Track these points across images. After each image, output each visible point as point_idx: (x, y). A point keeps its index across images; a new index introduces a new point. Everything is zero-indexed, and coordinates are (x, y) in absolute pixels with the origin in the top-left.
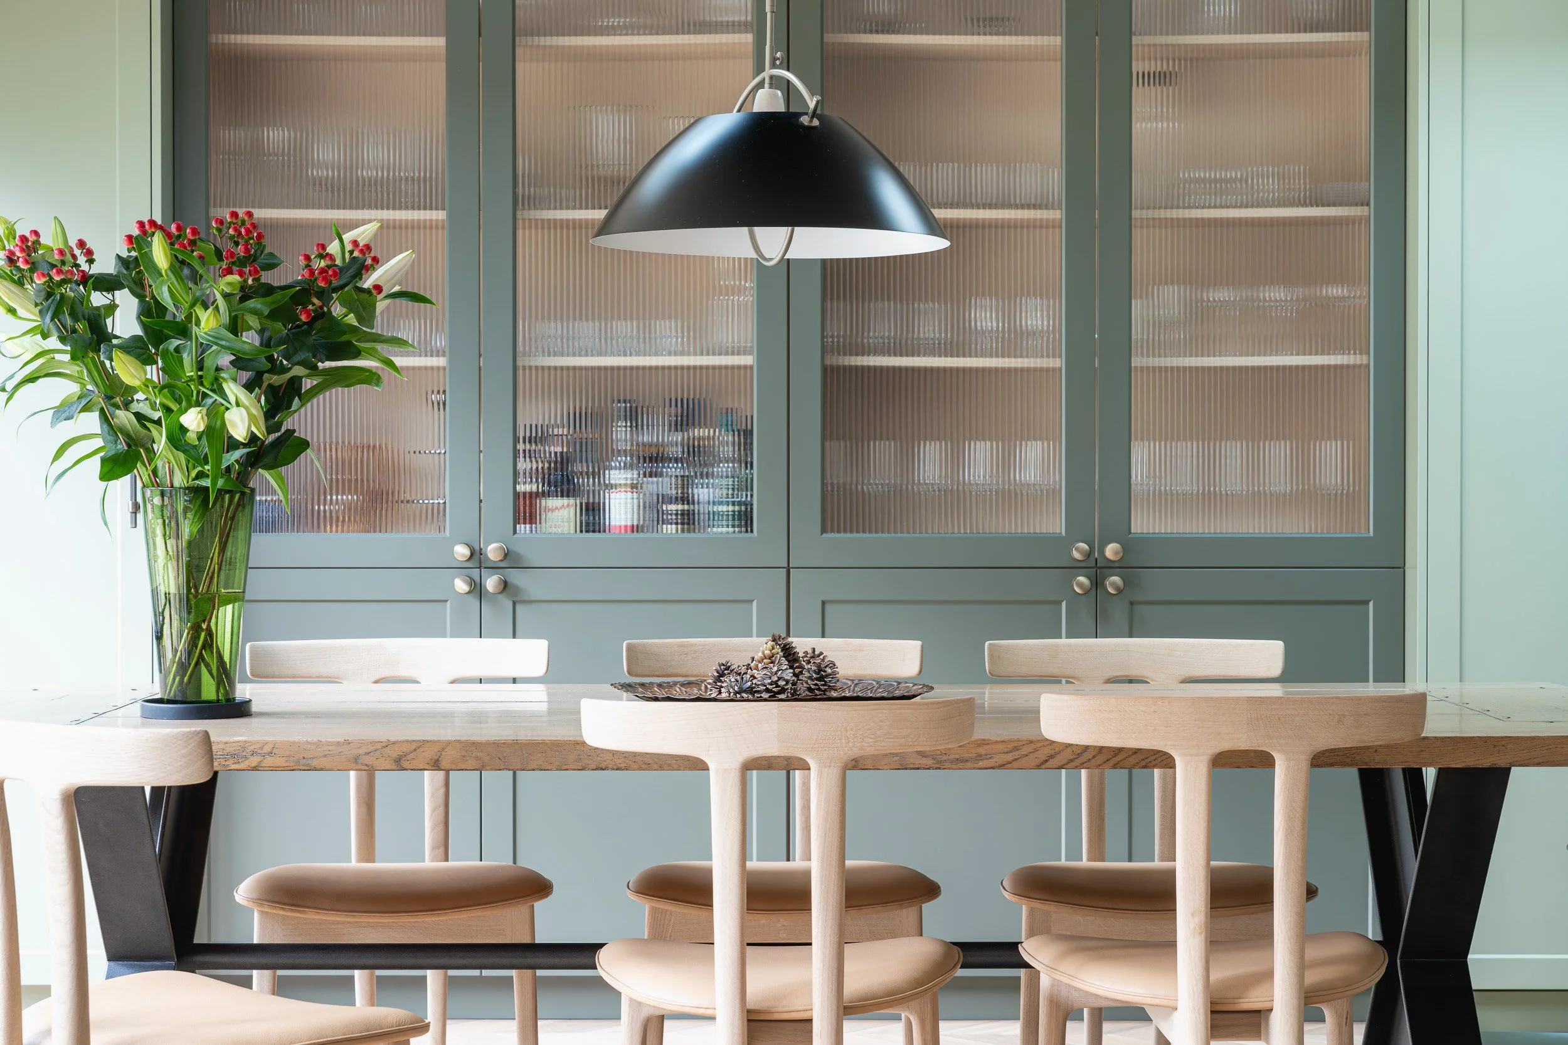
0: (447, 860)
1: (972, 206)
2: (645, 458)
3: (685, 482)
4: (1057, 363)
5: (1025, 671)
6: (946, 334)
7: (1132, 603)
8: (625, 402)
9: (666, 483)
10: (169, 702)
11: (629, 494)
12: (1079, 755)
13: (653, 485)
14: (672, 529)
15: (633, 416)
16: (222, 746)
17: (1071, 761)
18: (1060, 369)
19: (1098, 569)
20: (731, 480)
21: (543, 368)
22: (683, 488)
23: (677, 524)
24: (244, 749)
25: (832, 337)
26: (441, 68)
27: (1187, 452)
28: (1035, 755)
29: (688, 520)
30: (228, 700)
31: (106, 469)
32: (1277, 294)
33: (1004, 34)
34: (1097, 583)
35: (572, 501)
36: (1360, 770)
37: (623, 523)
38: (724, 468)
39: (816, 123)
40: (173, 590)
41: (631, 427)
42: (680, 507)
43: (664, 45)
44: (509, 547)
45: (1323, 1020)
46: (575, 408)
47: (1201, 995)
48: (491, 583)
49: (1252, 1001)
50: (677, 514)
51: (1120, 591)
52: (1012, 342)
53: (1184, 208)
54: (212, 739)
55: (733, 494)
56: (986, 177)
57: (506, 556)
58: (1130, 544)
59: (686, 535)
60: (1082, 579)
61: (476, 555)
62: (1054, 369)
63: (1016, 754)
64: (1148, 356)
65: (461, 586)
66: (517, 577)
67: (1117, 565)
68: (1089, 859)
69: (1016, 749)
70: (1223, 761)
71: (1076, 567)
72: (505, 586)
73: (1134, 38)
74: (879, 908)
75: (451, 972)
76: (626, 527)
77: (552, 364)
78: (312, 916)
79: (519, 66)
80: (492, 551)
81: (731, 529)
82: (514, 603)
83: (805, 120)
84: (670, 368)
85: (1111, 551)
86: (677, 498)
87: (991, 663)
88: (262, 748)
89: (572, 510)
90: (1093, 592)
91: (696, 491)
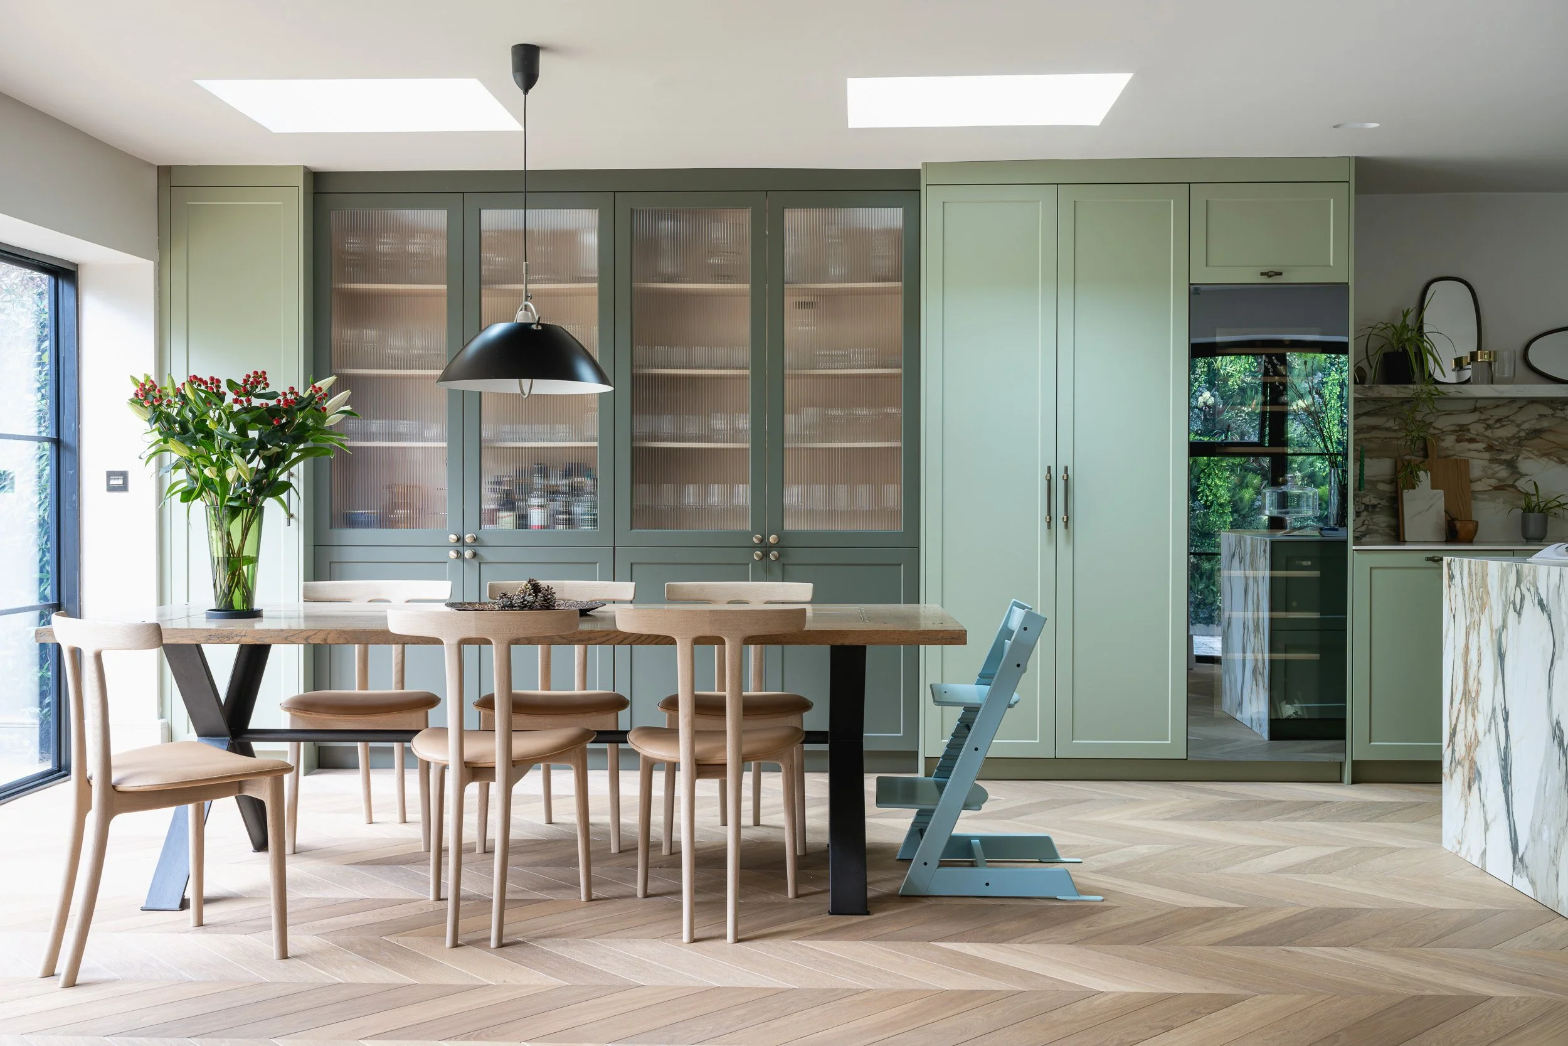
0: (403, 689)
1: (708, 368)
2: (550, 492)
3: (568, 504)
4: (748, 445)
5: (686, 597)
6: (702, 431)
7: (784, 565)
8: (538, 464)
9: (558, 505)
10: (218, 610)
11: (540, 510)
12: (639, 638)
13: (552, 505)
14: (561, 527)
15: (544, 472)
16: (221, 632)
17: (635, 641)
18: (749, 449)
19: (766, 549)
20: (590, 503)
21: (510, 447)
22: (566, 507)
23: (563, 525)
24: (232, 633)
25: (643, 432)
26: (445, 300)
27: (818, 490)
28: (617, 638)
29: (570, 522)
30: (248, 609)
31: (184, 497)
32: (864, 412)
33: (728, 283)
34: (766, 555)
35: (512, 513)
36: (832, 647)
37: (537, 524)
38: (586, 497)
39: (540, 328)
40: (221, 555)
41: (541, 477)
42: (565, 516)
43: (551, 289)
44: (478, 536)
45: (780, 771)
46: (522, 468)
47: (689, 756)
48: (468, 554)
49: (717, 760)
50: (563, 520)
51: (777, 559)
52: (734, 436)
53: (819, 369)
54: (162, 628)
55: (591, 510)
56: (720, 353)
57: (475, 540)
58: (782, 536)
59: (571, 530)
60: (758, 552)
61: (460, 539)
62: (746, 449)
63: (608, 638)
64: (801, 442)
65: (453, 554)
66: (481, 551)
67: (776, 545)
68: (718, 691)
69: (608, 635)
70: (698, 641)
71: (755, 547)
72: (475, 555)
73: (785, 285)
74: (594, 714)
75: (371, 744)
76: (538, 526)
77: (511, 446)
78: (314, 716)
79: (483, 299)
80: (468, 538)
81: (589, 528)
82: (480, 564)
83: (534, 327)
84: (572, 447)
85: (773, 539)
86: (563, 512)
87: (668, 593)
88: (240, 633)
89: (512, 517)
90: (765, 558)
91: (575, 508)
